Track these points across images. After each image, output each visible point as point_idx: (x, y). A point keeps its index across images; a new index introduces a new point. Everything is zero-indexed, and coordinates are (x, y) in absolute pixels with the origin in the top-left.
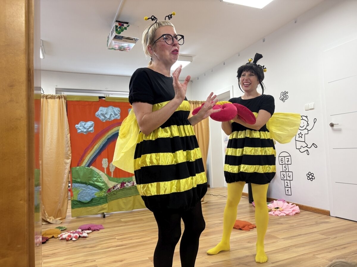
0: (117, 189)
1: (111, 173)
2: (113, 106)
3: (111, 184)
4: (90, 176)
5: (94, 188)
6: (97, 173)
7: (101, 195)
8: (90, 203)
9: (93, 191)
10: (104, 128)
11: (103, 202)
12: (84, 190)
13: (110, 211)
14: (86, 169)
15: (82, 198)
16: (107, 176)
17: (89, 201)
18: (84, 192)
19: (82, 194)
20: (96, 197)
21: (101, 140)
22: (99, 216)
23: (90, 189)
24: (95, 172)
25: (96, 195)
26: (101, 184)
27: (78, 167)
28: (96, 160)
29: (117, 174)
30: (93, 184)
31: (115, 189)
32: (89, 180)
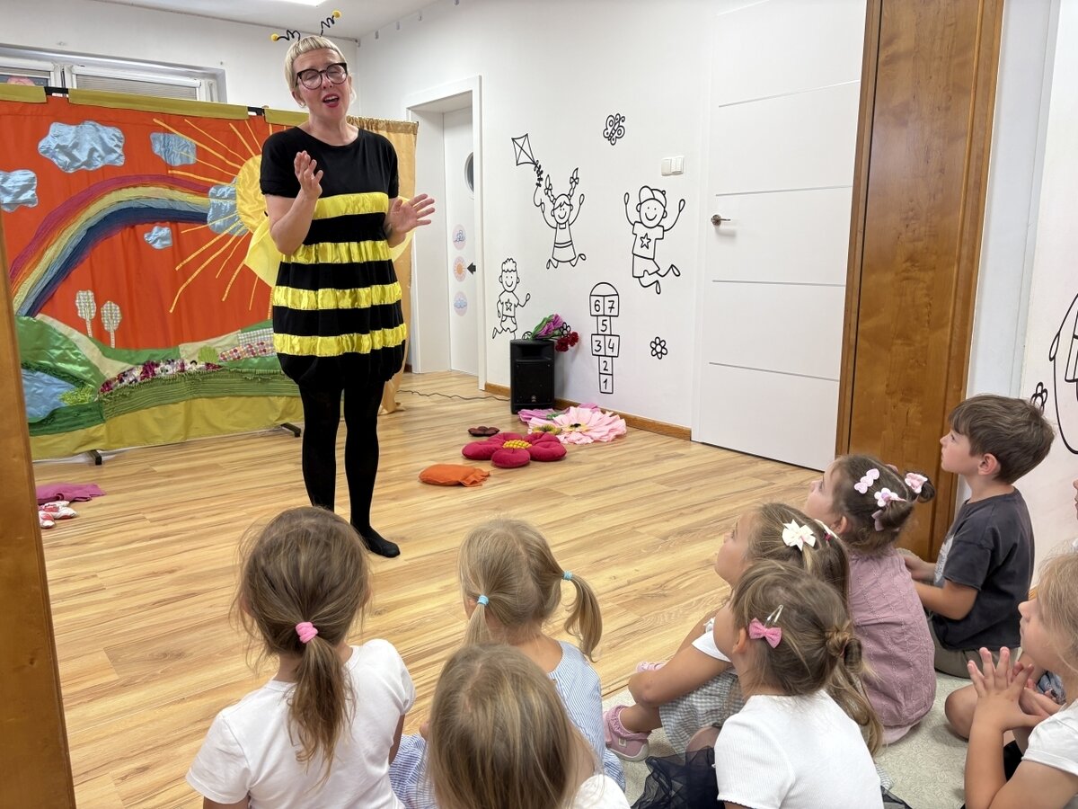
0: (131, 383)
1: (108, 334)
2: (97, 121)
3: (111, 369)
4: (38, 343)
5: (55, 380)
6: (60, 334)
7: (83, 401)
8: (45, 425)
9: (55, 390)
10: (73, 194)
11: (88, 421)
13: (112, 446)
14: (22, 322)
16: (96, 344)
17: (42, 417)
20: (64, 405)
21: (64, 234)
22: (82, 459)
23: (42, 382)
24: (55, 330)
25: (63, 399)
26: (77, 369)
28: (53, 296)
29: (128, 338)
30: (51, 369)
31: (126, 382)
32: (37, 357)
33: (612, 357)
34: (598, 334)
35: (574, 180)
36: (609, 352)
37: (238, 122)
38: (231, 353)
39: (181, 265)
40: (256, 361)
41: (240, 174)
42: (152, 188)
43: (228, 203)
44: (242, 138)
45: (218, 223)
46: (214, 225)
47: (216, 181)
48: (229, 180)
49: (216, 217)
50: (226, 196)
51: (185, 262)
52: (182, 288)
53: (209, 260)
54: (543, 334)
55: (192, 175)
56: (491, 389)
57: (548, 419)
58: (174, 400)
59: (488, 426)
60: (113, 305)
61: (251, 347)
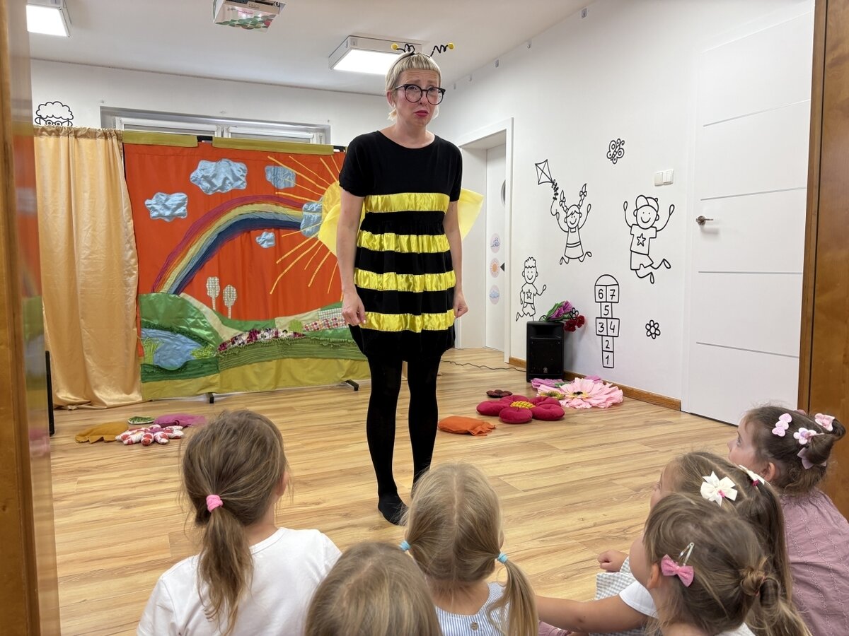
0: (240, 344)
1: (227, 308)
2: (230, 159)
3: (227, 334)
4: (180, 313)
5: (189, 340)
6: (195, 308)
7: (205, 356)
8: (180, 372)
9: (188, 347)
10: (210, 210)
11: (209, 371)
12: (168, 344)
13: (224, 390)
14: (170, 298)
15: (164, 360)
16: (218, 315)
17: (179, 366)
18: (167, 348)
19: (164, 353)
20: (193, 359)
21: (203, 237)
22: (203, 399)
23: (180, 341)
24: (191, 305)
26: (204, 333)
27: (153, 294)
28: (192, 280)
29: (241, 312)
30: (187, 332)
31: (236, 344)
32: (179, 323)
33: (613, 337)
34: (601, 318)
35: (583, 193)
36: (610, 333)
37: (325, 157)
38: (313, 325)
39: (280, 260)
40: (330, 332)
41: (326, 194)
42: (264, 205)
43: (316, 216)
44: (328, 168)
45: (308, 229)
46: (305, 231)
47: (308, 200)
48: (318, 198)
49: (307, 225)
50: (315, 210)
51: (283, 258)
52: (280, 277)
53: (301, 256)
54: (554, 317)
55: (292, 195)
56: (513, 362)
57: (555, 387)
58: (269, 359)
59: (503, 390)
60: (232, 287)
61: (327, 321)
